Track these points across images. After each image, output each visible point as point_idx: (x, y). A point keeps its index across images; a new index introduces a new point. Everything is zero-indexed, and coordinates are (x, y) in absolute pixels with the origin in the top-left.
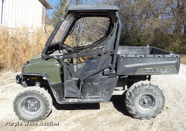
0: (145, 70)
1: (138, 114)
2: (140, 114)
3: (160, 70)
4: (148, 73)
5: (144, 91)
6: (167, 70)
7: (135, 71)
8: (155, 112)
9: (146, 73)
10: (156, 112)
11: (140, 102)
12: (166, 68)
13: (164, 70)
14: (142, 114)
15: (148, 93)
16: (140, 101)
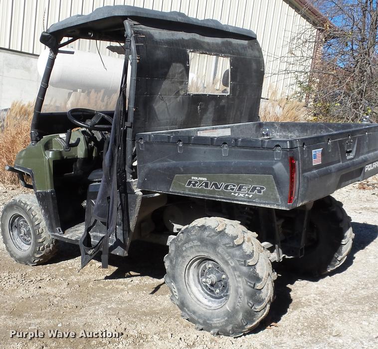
0: (190, 182)
1: (185, 308)
2: (189, 310)
3: (229, 188)
4: (199, 191)
5: (197, 246)
6: (249, 189)
7: (169, 183)
8: (226, 318)
9: (194, 190)
10: (228, 318)
11: (200, 279)
12: (246, 182)
13: (240, 189)
14: (194, 313)
15: (206, 252)
16: (202, 276)
